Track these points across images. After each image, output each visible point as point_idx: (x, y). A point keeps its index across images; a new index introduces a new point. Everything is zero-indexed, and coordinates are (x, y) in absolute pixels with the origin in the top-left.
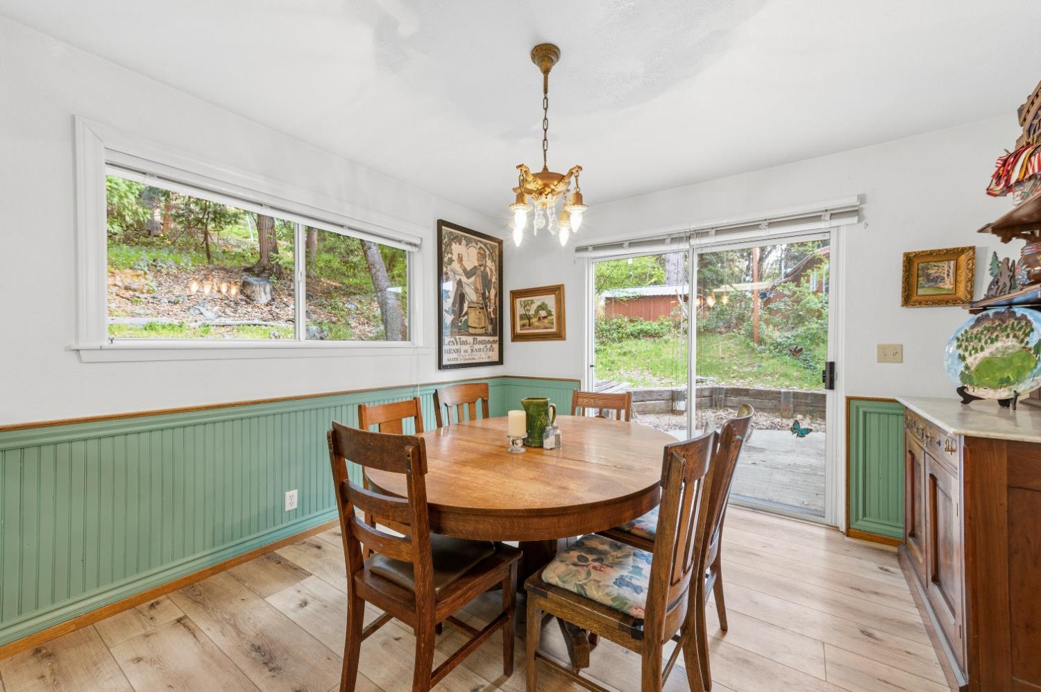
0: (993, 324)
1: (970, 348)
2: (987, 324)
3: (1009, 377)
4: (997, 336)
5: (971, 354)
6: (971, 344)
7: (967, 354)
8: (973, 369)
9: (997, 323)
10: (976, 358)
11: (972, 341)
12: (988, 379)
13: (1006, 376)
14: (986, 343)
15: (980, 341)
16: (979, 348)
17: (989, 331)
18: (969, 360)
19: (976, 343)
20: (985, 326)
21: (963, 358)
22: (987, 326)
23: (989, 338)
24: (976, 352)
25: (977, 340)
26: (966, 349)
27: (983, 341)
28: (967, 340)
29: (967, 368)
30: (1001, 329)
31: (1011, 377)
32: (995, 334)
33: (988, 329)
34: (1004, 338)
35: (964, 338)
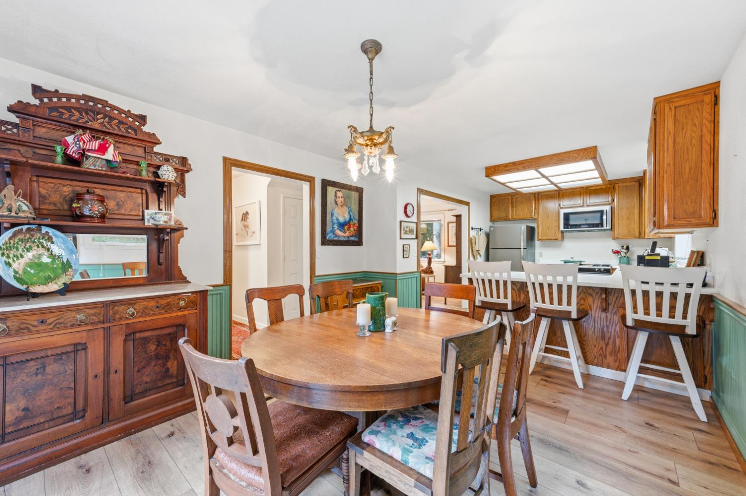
0: (25, 236)
1: (11, 256)
2: (21, 237)
3: (49, 275)
4: (30, 246)
5: (14, 261)
6: (11, 252)
7: (11, 261)
8: (20, 272)
9: (28, 237)
10: (19, 264)
11: (11, 250)
12: (35, 278)
13: (47, 274)
14: (23, 251)
15: (18, 249)
16: (19, 255)
17: (23, 242)
18: (15, 265)
19: (15, 252)
20: (19, 238)
21: (9, 264)
22: (21, 238)
23: (25, 247)
24: (18, 259)
25: (15, 250)
26: (8, 257)
27: (20, 250)
28: (7, 249)
29: (16, 272)
30: (31, 241)
31: (50, 275)
32: (28, 245)
33: (22, 240)
34: (36, 248)
35: (5, 247)
